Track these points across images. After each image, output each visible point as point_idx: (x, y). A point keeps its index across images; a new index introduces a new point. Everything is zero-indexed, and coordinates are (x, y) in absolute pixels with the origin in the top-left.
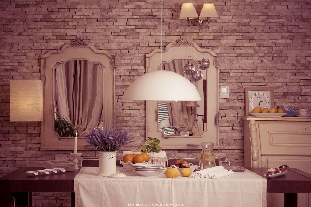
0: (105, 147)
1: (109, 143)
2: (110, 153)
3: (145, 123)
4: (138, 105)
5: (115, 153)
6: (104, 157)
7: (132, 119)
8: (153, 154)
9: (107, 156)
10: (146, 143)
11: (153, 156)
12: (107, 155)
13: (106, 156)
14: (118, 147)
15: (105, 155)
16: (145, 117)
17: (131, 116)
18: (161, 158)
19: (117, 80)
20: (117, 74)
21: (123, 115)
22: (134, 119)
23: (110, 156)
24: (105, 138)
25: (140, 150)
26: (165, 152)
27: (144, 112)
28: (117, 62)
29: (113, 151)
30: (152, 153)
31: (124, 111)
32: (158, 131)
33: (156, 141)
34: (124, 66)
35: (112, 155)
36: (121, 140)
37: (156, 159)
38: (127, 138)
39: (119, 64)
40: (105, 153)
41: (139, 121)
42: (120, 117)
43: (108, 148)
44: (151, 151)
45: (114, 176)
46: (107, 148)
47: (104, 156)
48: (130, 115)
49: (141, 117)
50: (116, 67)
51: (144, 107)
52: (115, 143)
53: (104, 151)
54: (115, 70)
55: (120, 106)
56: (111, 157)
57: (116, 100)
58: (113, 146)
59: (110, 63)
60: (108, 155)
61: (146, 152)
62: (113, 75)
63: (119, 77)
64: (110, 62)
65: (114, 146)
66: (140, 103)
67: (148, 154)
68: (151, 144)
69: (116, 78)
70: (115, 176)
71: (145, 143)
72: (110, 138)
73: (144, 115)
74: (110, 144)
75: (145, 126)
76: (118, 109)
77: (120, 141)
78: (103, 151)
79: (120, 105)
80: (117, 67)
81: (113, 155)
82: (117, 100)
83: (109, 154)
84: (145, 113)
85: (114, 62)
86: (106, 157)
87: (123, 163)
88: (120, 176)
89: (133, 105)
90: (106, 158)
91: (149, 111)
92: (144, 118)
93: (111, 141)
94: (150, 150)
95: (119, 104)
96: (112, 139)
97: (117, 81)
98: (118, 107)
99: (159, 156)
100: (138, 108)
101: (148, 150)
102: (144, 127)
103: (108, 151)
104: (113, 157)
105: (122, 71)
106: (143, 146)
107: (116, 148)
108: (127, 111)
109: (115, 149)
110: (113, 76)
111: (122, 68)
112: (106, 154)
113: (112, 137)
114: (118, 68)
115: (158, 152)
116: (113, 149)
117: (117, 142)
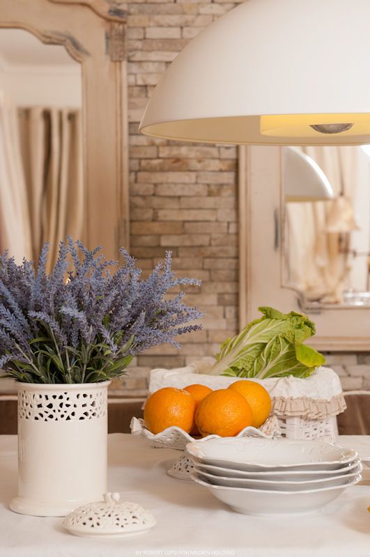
0: (46, 358)
1: (64, 339)
2: (72, 390)
3: (237, 257)
4: (210, 194)
5: (99, 391)
6: (42, 410)
7: (188, 243)
8: (287, 383)
9: (56, 407)
10: (251, 335)
11: (286, 396)
12: (58, 401)
13: (50, 406)
14: (116, 360)
15: (45, 403)
16: (237, 234)
17: (184, 233)
18: (321, 402)
19: (133, 100)
20: (132, 79)
21: (156, 227)
22: (199, 241)
23: (71, 409)
24: (42, 316)
25: (225, 365)
26: (335, 374)
27: (232, 217)
28: (134, 34)
29: (90, 379)
30: (282, 380)
31: (161, 214)
32: (282, 287)
33: (299, 327)
34: (159, 50)
35: (82, 400)
36: (132, 323)
37: (300, 408)
38: (162, 314)
39: (139, 45)
40: (48, 390)
41: (214, 249)
42: (146, 235)
43: (59, 363)
44: (274, 373)
45: (89, 523)
46: (53, 367)
47: (40, 406)
48: (182, 228)
49: (221, 236)
50: (131, 54)
51: (232, 200)
52: (99, 338)
53: (41, 382)
54: (124, 63)
55: (144, 197)
56: (80, 412)
57: (129, 175)
58: (85, 356)
59: (108, 38)
60: (64, 401)
61: (252, 377)
62: (119, 81)
63: (141, 91)
64: (106, 34)
65: (94, 353)
66: (216, 185)
67: (263, 383)
68: (277, 338)
69: (130, 96)
70: (94, 522)
71: (248, 335)
72: (69, 310)
73: (232, 229)
74: (69, 344)
75: (237, 270)
76: (136, 207)
77: (125, 328)
78: (36, 379)
79: (146, 193)
80: (133, 56)
81: (88, 401)
82: (136, 175)
83: (65, 397)
84: (238, 222)
85: (122, 36)
86: (50, 411)
87: (147, 432)
88: (122, 522)
89: (192, 193)
90: (51, 416)
91: (249, 212)
92: (233, 238)
93: (75, 328)
94: (270, 366)
95: (141, 188)
96: (81, 316)
97: (132, 106)
98: (139, 201)
99: (313, 395)
100: (210, 201)
101: (260, 368)
102: (233, 274)
103: (60, 379)
104: (90, 414)
105: (151, 67)
106: (240, 348)
107: (104, 365)
108: (171, 214)
109: (100, 372)
110: (118, 85)
111: (154, 56)
112: (50, 397)
113: (80, 307)
114: (138, 56)
115: (305, 376)
116: (87, 372)
117: (106, 334)
